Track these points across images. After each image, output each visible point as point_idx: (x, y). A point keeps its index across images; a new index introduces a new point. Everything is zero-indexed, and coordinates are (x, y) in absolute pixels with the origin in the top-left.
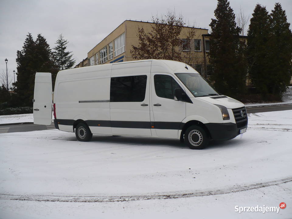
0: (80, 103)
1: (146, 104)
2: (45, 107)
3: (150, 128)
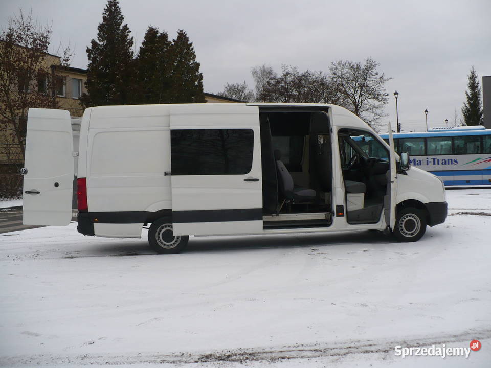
2: (57, 185)
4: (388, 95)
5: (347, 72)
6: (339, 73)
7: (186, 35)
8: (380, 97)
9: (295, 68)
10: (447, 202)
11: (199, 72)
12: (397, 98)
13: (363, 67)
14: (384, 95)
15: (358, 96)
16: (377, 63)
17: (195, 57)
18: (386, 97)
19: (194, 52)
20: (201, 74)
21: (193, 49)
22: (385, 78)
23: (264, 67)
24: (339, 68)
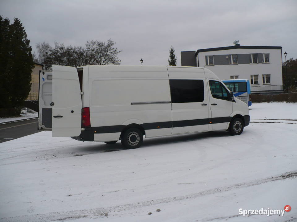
0: (133, 105)
1: (205, 104)
2: (72, 112)
3: (208, 123)
4: (120, 61)
5: (96, 47)
6: (92, 48)
7: (20, 22)
8: (116, 62)
9: (63, 44)
10: (249, 115)
11: (29, 46)
12: (142, 63)
13: (106, 45)
14: (118, 61)
15: (102, 61)
16: (114, 42)
17: (26, 36)
18: (120, 62)
19: (26, 33)
20: (31, 47)
21: (25, 31)
22: (118, 51)
23: (44, 43)
24: (91, 45)
